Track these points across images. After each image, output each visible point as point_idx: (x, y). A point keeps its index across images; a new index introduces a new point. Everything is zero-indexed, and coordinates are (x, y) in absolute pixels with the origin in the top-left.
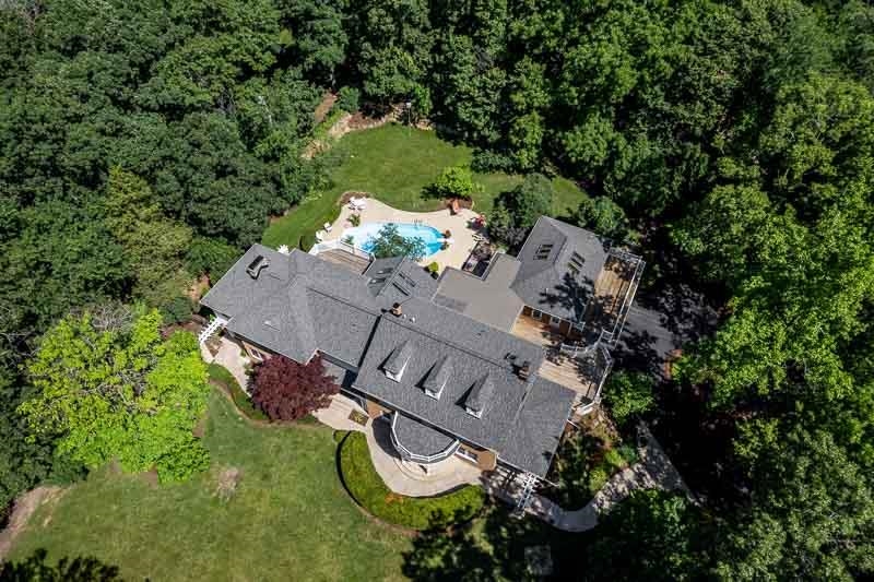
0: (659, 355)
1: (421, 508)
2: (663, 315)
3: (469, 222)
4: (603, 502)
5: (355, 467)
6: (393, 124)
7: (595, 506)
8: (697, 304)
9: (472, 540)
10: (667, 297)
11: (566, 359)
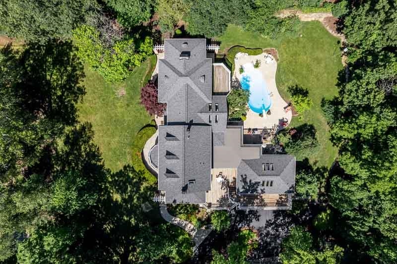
0: (251, 224)
1: (140, 166)
2: (273, 220)
3: (283, 119)
4: (177, 221)
5: (142, 136)
6: (339, 42)
7: (173, 219)
8: (285, 233)
9: (142, 184)
10: (284, 219)
11: (226, 191)
